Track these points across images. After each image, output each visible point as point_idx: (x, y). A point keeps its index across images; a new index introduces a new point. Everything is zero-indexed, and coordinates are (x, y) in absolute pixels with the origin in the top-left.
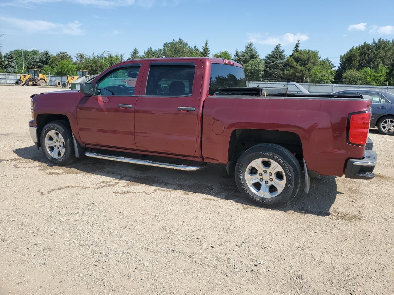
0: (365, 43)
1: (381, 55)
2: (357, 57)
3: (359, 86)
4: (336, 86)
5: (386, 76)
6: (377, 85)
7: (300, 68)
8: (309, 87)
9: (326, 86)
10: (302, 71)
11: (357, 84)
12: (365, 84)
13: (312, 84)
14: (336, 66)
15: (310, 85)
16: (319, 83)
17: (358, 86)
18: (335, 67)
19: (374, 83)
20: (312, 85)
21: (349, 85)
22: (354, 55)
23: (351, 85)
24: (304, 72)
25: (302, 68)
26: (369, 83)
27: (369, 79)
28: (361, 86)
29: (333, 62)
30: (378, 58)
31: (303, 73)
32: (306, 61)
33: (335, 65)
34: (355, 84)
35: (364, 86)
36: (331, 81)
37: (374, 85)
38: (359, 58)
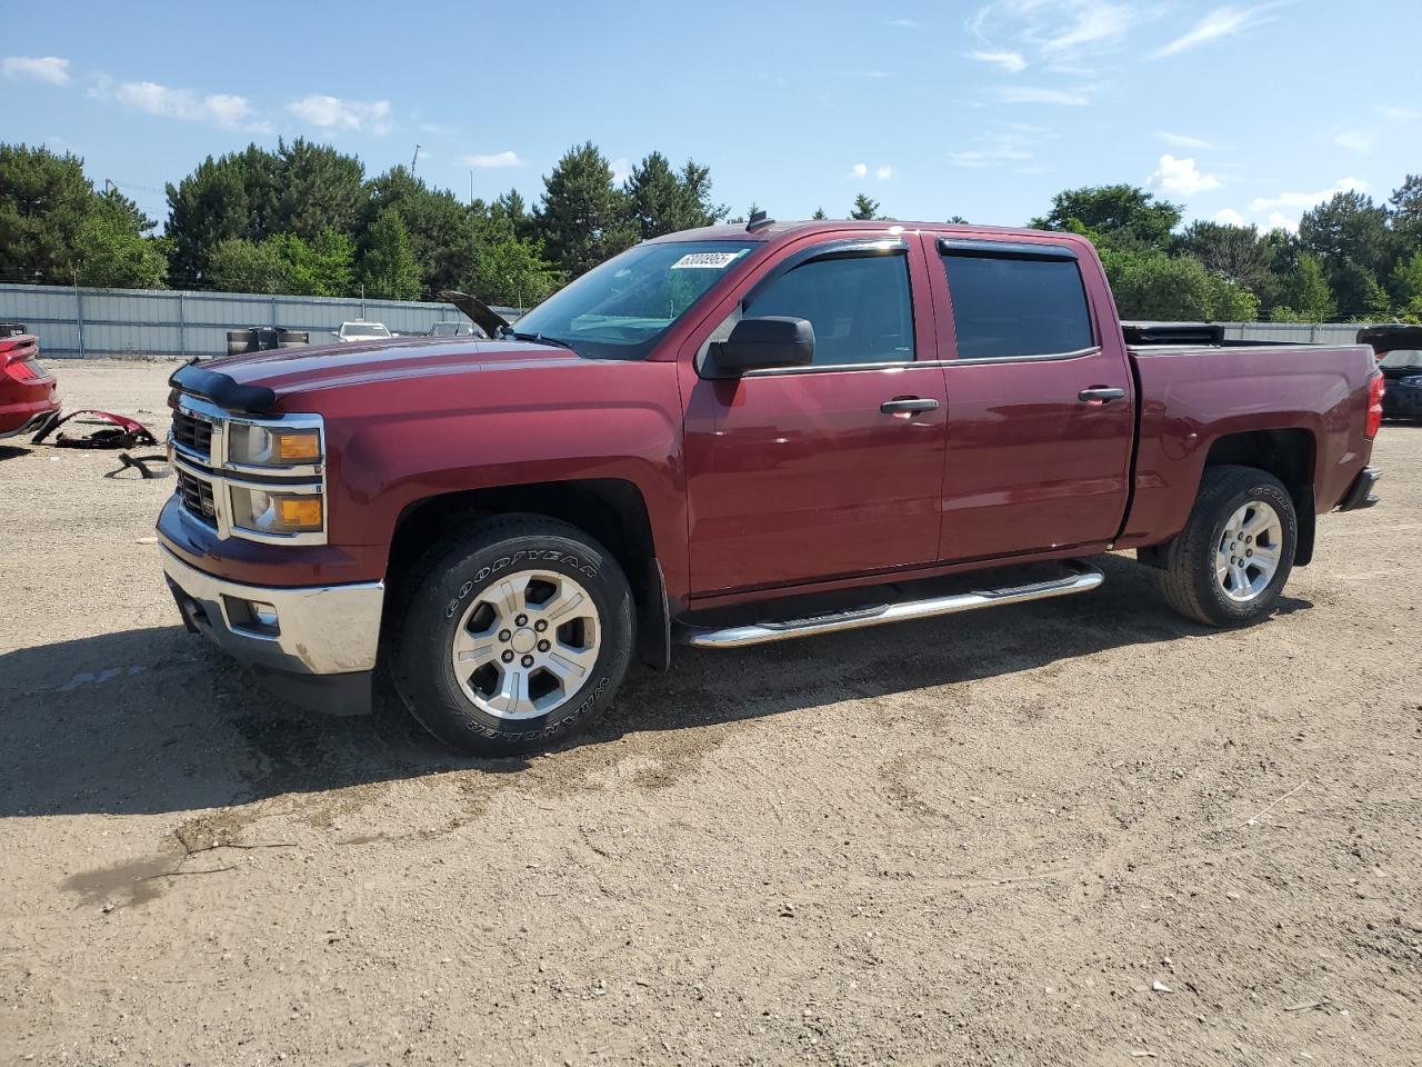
0: (252, 148)
1: (318, 195)
2: (239, 196)
3: (273, 296)
4: (191, 298)
5: (350, 265)
6: (332, 295)
7: (23, 222)
8: (80, 301)
9: (151, 297)
10: (33, 237)
11: (266, 292)
12: (293, 292)
13: (92, 290)
14: (157, 222)
15: (83, 294)
16: (120, 285)
17: (270, 297)
18: (154, 225)
19: (321, 288)
20: (92, 294)
21: (238, 296)
22: (228, 186)
23: (245, 296)
24: (45, 238)
25: (35, 224)
26: (306, 289)
27: (303, 273)
28: (281, 297)
29: (142, 208)
30: (313, 205)
31: (38, 243)
32: (40, 194)
33: (151, 218)
34: (261, 292)
35: (291, 298)
36: (162, 279)
37: (321, 294)
38: (245, 200)
